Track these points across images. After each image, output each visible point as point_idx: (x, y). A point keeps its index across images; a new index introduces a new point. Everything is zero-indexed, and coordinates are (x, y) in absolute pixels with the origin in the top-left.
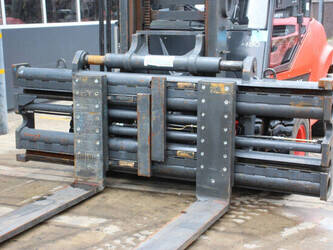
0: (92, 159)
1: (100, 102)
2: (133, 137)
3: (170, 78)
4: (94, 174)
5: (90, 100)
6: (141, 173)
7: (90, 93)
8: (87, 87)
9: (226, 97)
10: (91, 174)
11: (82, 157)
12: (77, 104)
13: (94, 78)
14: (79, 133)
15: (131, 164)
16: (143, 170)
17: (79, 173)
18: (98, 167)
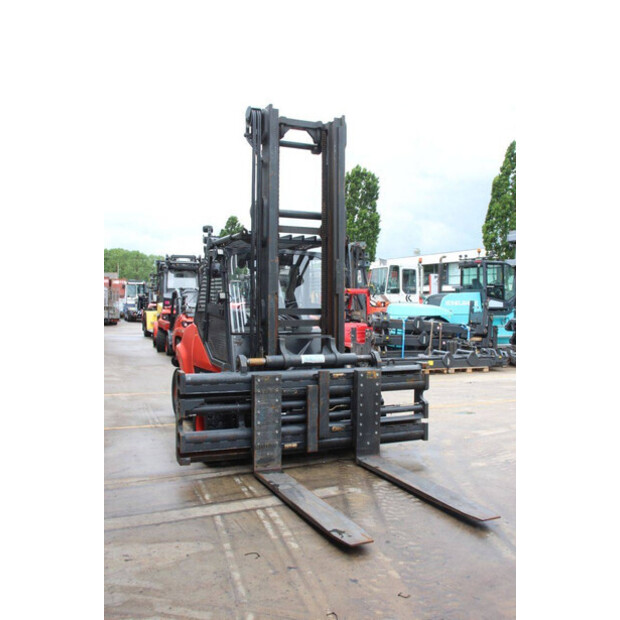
0: (272, 447)
1: (280, 396)
4: (273, 460)
5: (271, 396)
6: (310, 450)
7: (271, 390)
8: (269, 385)
9: (377, 380)
10: (270, 460)
11: (262, 447)
12: (258, 401)
13: (275, 377)
14: (260, 426)
15: (295, 445)
16: (312, 447)
17: (259, 462)
18: (277, 453)
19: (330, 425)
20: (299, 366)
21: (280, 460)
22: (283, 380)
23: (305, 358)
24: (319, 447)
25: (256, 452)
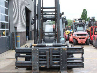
0: (36, 66)
1: (38, 54)
2: (46, 61)
3: (53, 48)
4: (37, 69)
5: (36, 54)
6: (47, 68)
7: (36, 52)
10: (36, 69)
11: (34, 66)
12: (32, 55)
13: (37, 49)
14: (33, 61)
15: (44, 66)
16: (48, 67)
17: (33, 70)
18: (38, 68)
19: (53, 62)
20: (45, 46)
21: (39, 70)
22: (39, 50)
23: (47, 44)
24: (50, 67)
25: (32, 67)
